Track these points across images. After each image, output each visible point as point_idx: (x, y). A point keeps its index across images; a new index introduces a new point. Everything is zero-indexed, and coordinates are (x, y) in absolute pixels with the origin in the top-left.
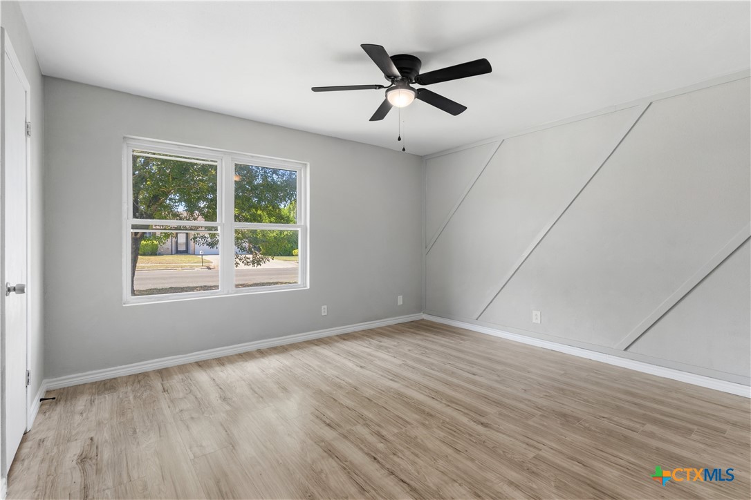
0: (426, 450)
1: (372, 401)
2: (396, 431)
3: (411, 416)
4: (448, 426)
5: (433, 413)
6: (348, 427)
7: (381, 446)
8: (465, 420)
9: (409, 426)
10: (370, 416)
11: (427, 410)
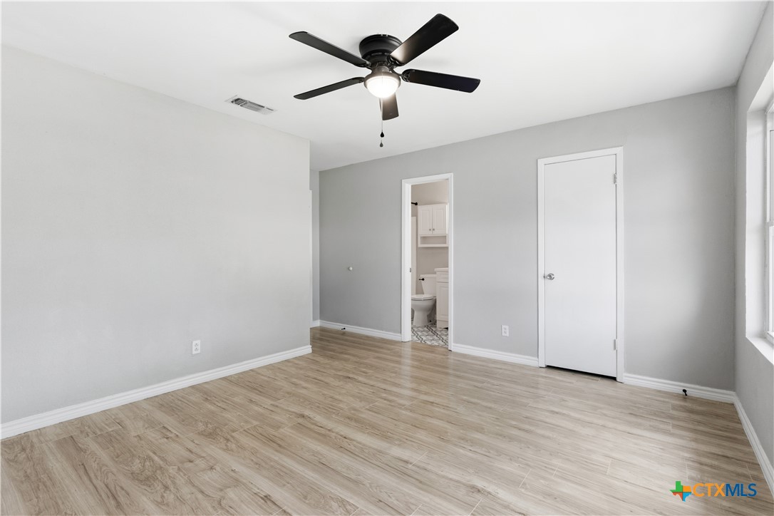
0: (353, 396)
1: (412, 425)
2: (376, 403)
3: (366, 415)
4: (334, 411)
5: (347, 421)
6: (414, 402)
7: (384, 395)
8: (318, 418)
9: (367, 407)
10: (404, 412)
11: (353, 423)
